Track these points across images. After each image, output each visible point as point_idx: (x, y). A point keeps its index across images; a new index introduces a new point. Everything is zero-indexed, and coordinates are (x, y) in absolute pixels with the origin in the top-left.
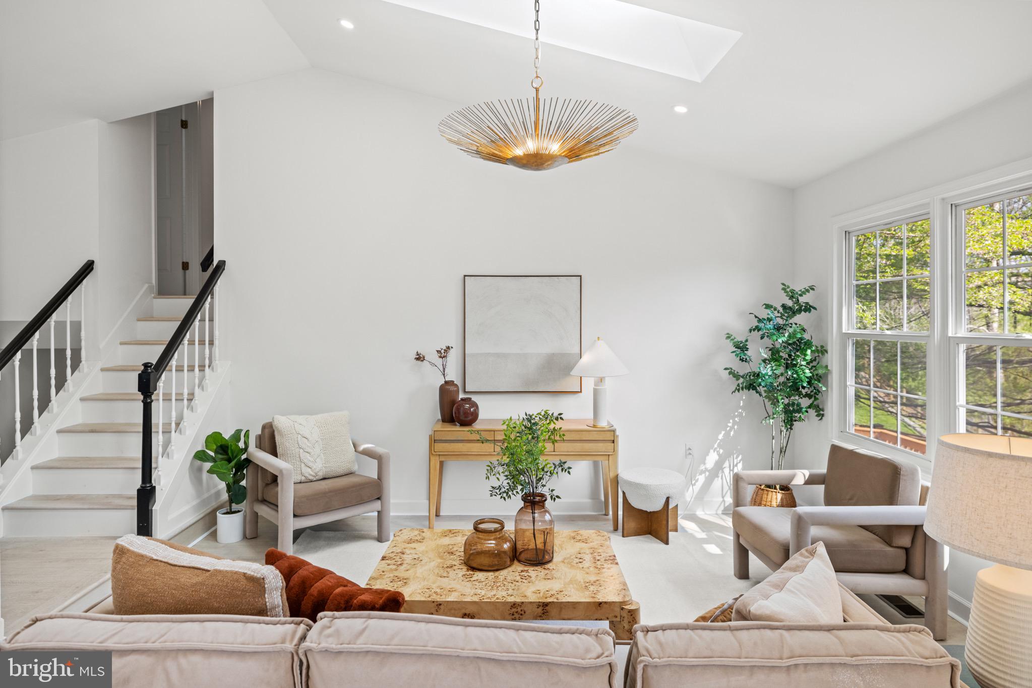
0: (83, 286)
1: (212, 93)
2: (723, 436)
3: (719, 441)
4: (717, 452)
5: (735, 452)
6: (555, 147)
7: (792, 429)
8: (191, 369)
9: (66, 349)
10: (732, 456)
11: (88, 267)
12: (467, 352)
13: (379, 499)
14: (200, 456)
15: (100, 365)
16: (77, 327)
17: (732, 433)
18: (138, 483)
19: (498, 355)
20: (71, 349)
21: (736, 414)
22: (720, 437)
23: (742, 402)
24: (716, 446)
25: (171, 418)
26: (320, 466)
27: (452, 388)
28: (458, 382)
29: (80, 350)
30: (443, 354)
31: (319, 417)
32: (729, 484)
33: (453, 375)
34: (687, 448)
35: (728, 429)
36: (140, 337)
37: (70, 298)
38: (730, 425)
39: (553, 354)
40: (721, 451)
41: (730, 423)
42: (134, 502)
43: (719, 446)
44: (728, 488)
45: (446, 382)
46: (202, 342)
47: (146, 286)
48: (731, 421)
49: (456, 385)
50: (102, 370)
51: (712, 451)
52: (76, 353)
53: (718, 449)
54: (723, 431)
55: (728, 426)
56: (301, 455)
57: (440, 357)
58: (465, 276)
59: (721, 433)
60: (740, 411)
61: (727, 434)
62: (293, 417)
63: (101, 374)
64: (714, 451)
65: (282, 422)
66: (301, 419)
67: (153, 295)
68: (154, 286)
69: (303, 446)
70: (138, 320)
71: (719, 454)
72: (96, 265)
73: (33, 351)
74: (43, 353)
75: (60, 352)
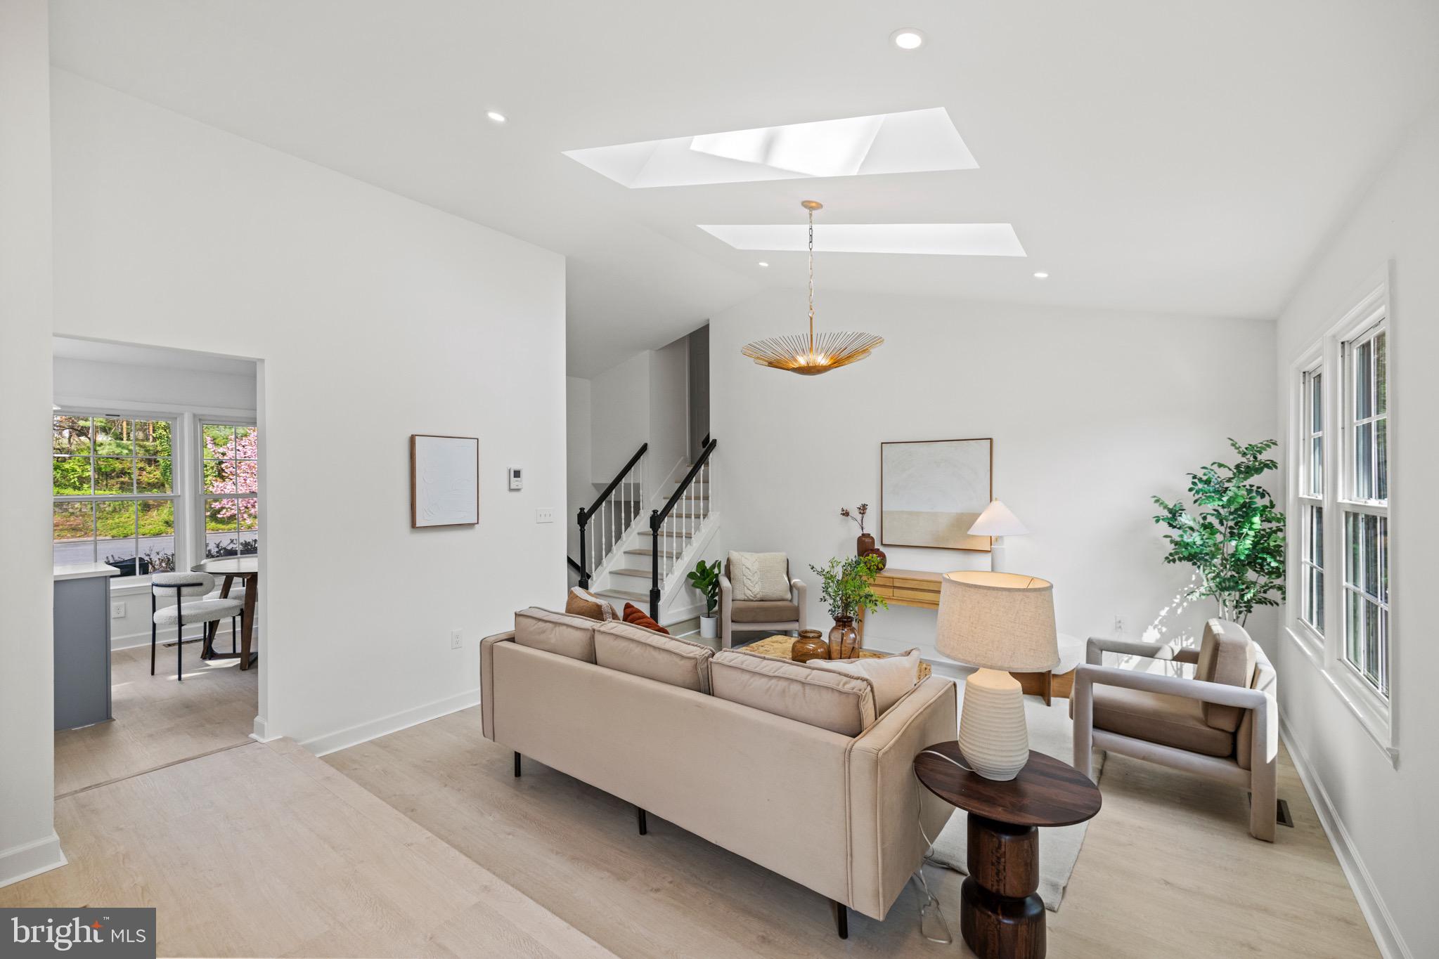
0: (641, 461)
1: (708, 320)
2: (1167, 613)
3: (1160, 618)
4: (1159, 629)
5: (1184, 632)
6: (822, 360)
7: (1250, 612)
8: (688, 516)
9: (631, 502)
10: (1179, 637)
11: (644, 448)
12: (883, 510)
13: (797, 621)
14: (691, 575)
16: (637, 487)
17: (1179, 611)
18: (650, 587)
19: (911, 513)
20: (634, 502)
21: (1186, 589)
22: (1163, 613)
23: (1194, 576)
24: (1156, 622)
25: (672, 547)
26: (758, 590)
27: (867, 540)
28: (874, 534)
29: (639, 502)
30: (863, 510)
31: (761, 555)
32: (1175, 668)
33: (872, 529)
34: (1118, 620)
35: (1174, 605)
37: (633, 468)
38: (1177, 601)
39: (962, 513)
40: (1164, 630)
41: (1176, 598)
42: (649, 599)
43: (1161, 622)
44: (1174, 672)
45: (863, 535)
46: (697, 498)
47: (682, 458)
48: (1178, 597)
49: (872, 538)
51: (1150, 628)
52: (637, 504)
53: (1160, 627)
54: (1167, 606)
55: (1174, 602)
56: (745, 581)
57: (860, 513)
58: (882, 443)
59: (1163, 609)
60: (1192, 586)
61: (1173, 611)
62: (742, 553)
64: (1154, 628)
65: (735, 556)
66: (747, 555)
69: (746, 574)
70: (676, 482)
71: (1161, 633)
72: (649, 447)
73: (611, 501)
74: (618, 503)
75: (627, 503)
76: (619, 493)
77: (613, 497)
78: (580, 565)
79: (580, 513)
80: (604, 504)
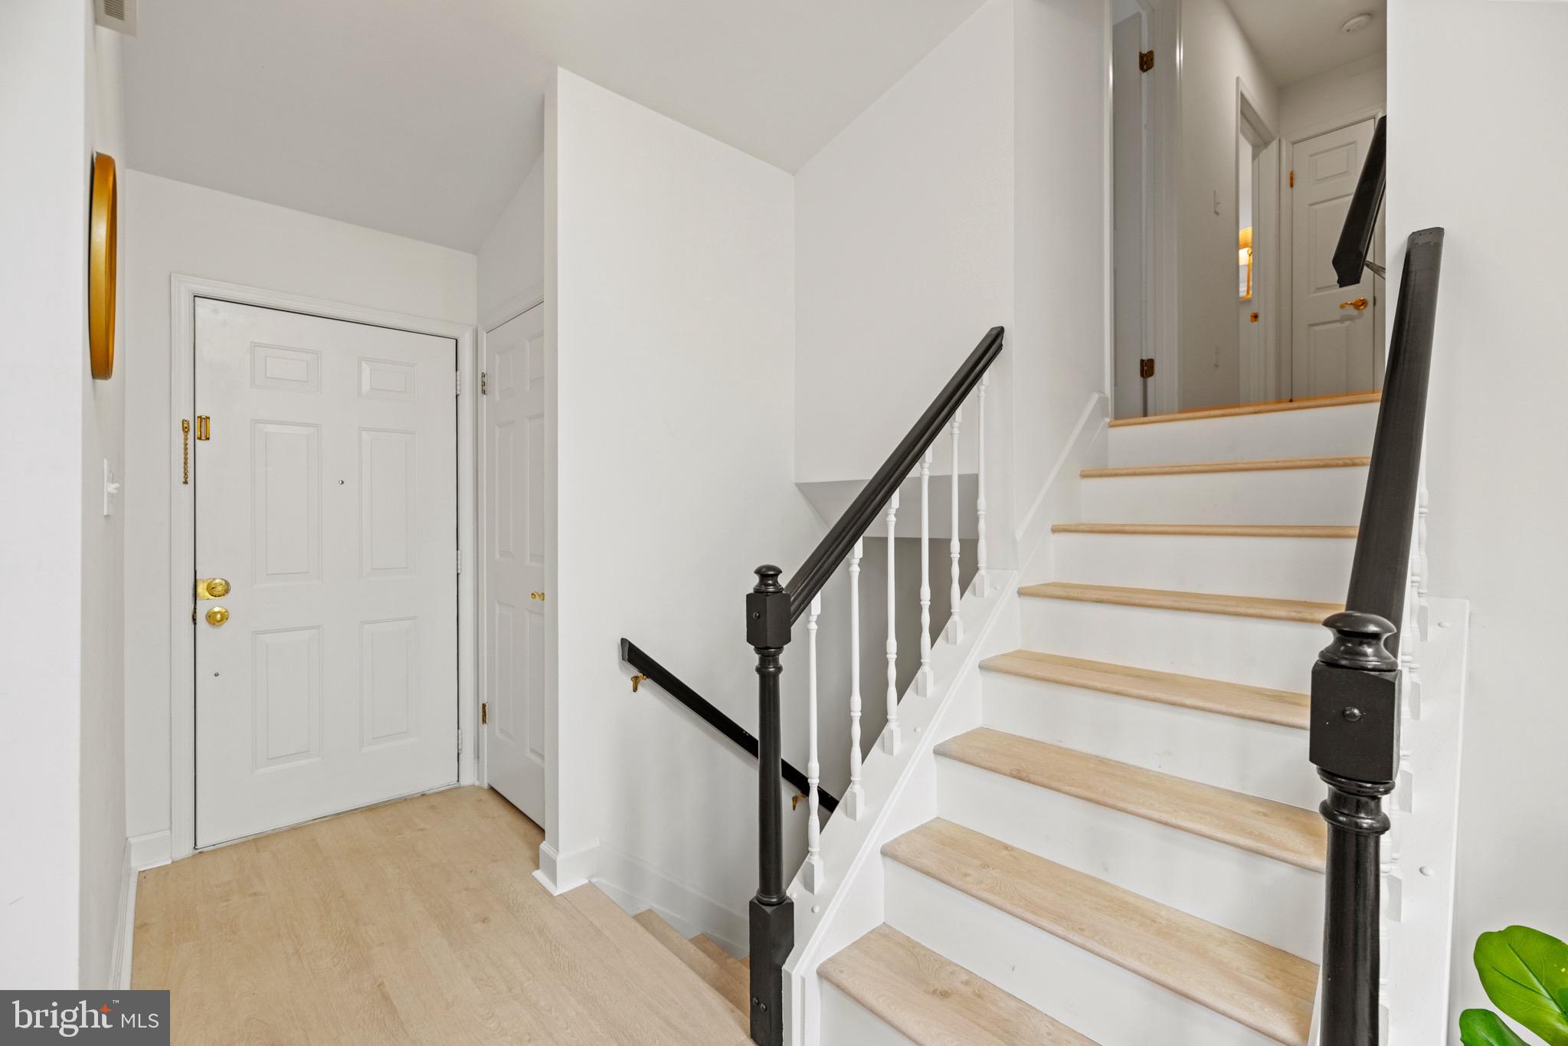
0: (983, 388)
9: (949, 541)
11: (993, 344)
15: (1018, 579)
16: (970, 485)
20: (960, 540)
29: (976, 541)
36: (1086, 518)
47: (1096, 397)
50: (1022, 593)
52: (970, 546)
63: (1018, 601)
67: (1108, 420)
68: (1107, 399)
70: (1085, 476)
72: (1007, 339)
73: (885, 540)
74: (908, 546)
75: (940, 546)
76: (911, 507)
77: (892, 519)
78: (756, 735)
79: (757, 591)
80: (858, 548)
